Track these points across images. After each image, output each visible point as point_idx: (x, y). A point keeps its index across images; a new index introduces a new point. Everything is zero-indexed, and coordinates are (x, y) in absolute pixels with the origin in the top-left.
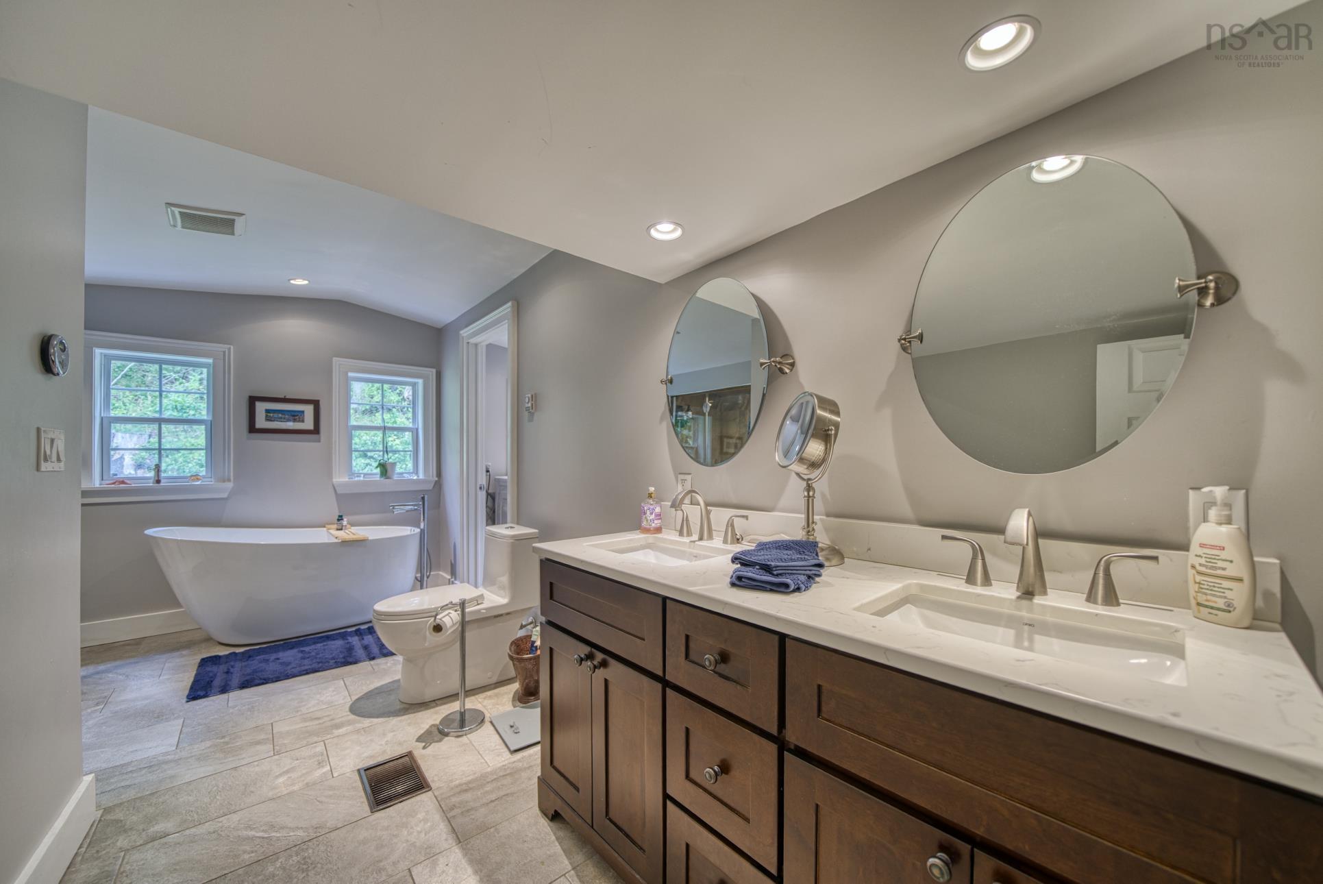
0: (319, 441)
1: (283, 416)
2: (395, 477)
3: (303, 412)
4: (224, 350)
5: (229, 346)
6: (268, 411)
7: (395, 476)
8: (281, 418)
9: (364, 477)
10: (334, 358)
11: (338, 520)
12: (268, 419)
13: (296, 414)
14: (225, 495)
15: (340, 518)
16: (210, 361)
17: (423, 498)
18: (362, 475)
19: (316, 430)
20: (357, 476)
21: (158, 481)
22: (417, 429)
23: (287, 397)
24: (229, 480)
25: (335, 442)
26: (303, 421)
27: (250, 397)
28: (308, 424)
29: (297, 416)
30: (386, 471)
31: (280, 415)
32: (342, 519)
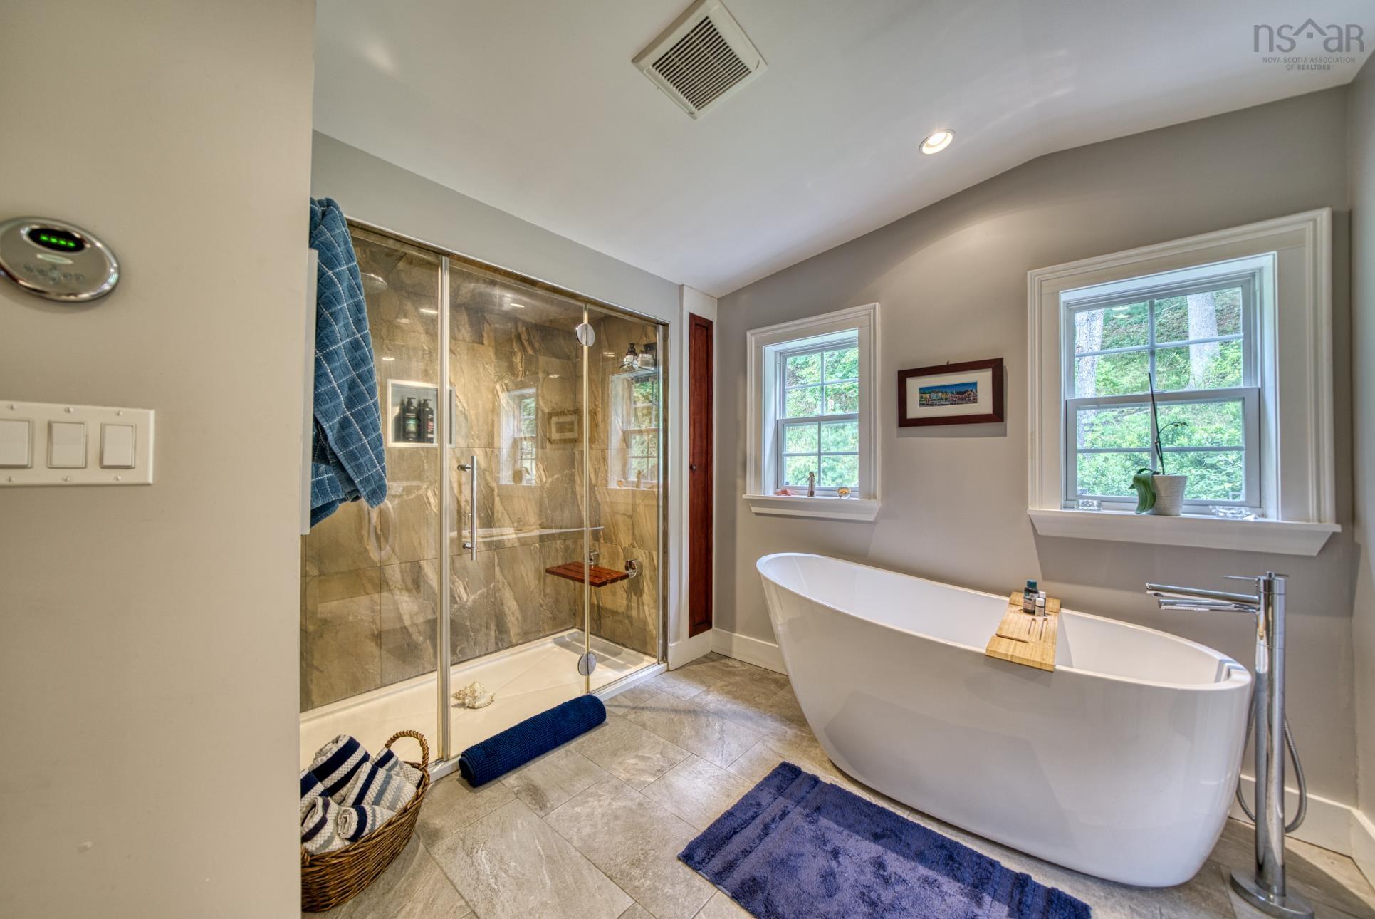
0: (1005, 435)
1: (944, 396)
2: (1184, 513)
3: (975, 384)
4: (867, 312)
5: (873, 304)
6: (923, 391)
7: (1184, 508)
8: (942, 399)
9: (1099, 505)
10: (1029, 273)
11: (1027, 591)
12: (924, 403)
13: (963, 389)
14: (871, 518)
15: (1031, 589)
16: (853, 333)
17: (1269, 585)
18: (1096, 502)
19: (998, 415)
20: (1084, 504)
21: (812, 493)
22: (1260, 392)
23: (950, 363)
24: (875, 497)
25: (1033, 433)
26: (975, 400)
27: (900, 372)
28: (984, 404)
29: (965, 393)
30: (1154, 497)
31: (940, 394)
32: (1036, 592)
